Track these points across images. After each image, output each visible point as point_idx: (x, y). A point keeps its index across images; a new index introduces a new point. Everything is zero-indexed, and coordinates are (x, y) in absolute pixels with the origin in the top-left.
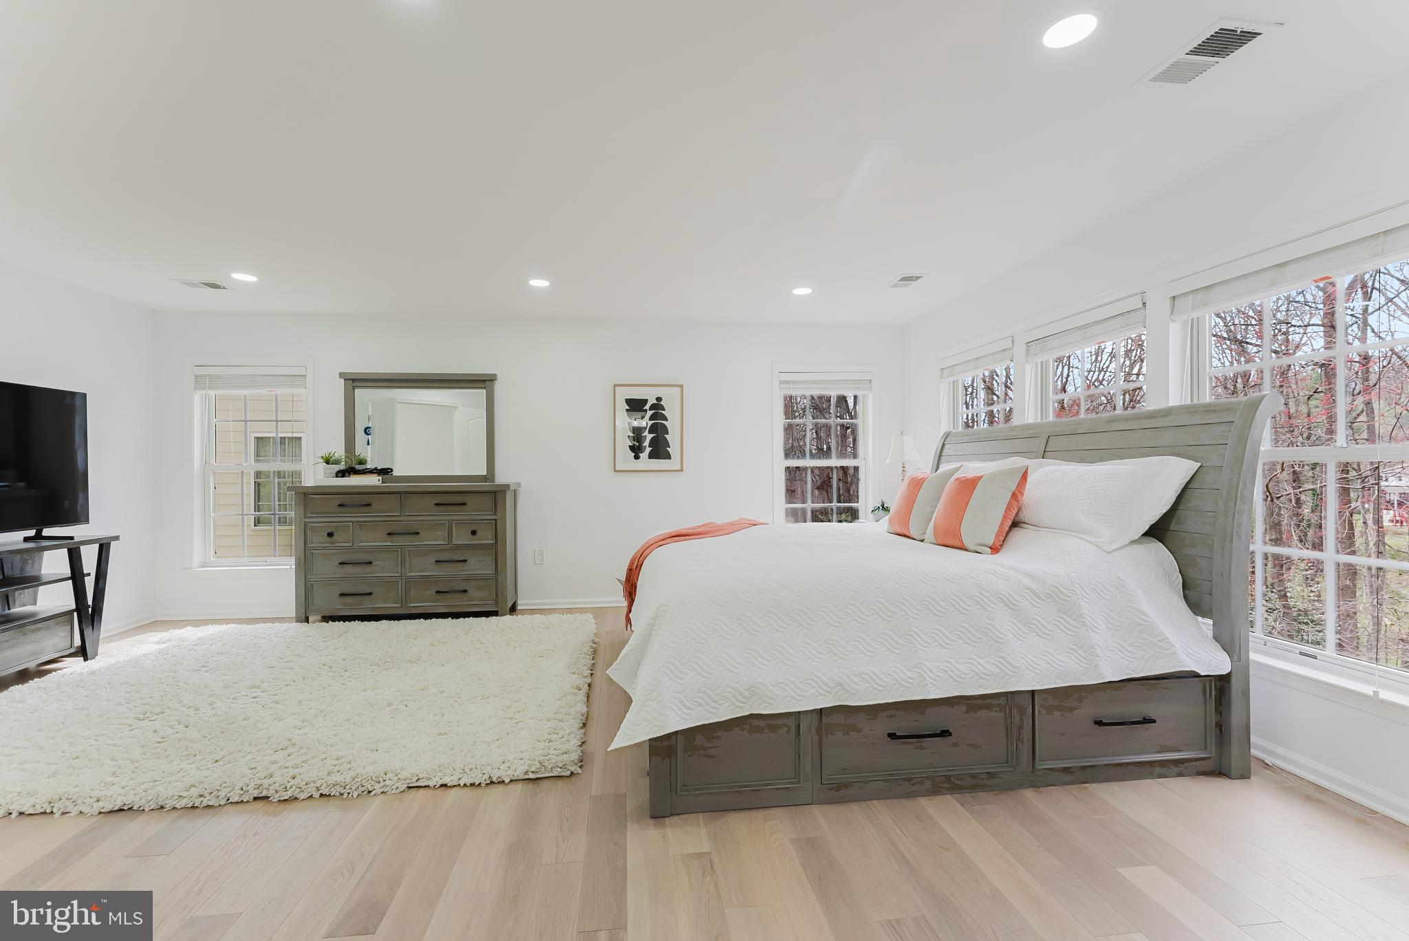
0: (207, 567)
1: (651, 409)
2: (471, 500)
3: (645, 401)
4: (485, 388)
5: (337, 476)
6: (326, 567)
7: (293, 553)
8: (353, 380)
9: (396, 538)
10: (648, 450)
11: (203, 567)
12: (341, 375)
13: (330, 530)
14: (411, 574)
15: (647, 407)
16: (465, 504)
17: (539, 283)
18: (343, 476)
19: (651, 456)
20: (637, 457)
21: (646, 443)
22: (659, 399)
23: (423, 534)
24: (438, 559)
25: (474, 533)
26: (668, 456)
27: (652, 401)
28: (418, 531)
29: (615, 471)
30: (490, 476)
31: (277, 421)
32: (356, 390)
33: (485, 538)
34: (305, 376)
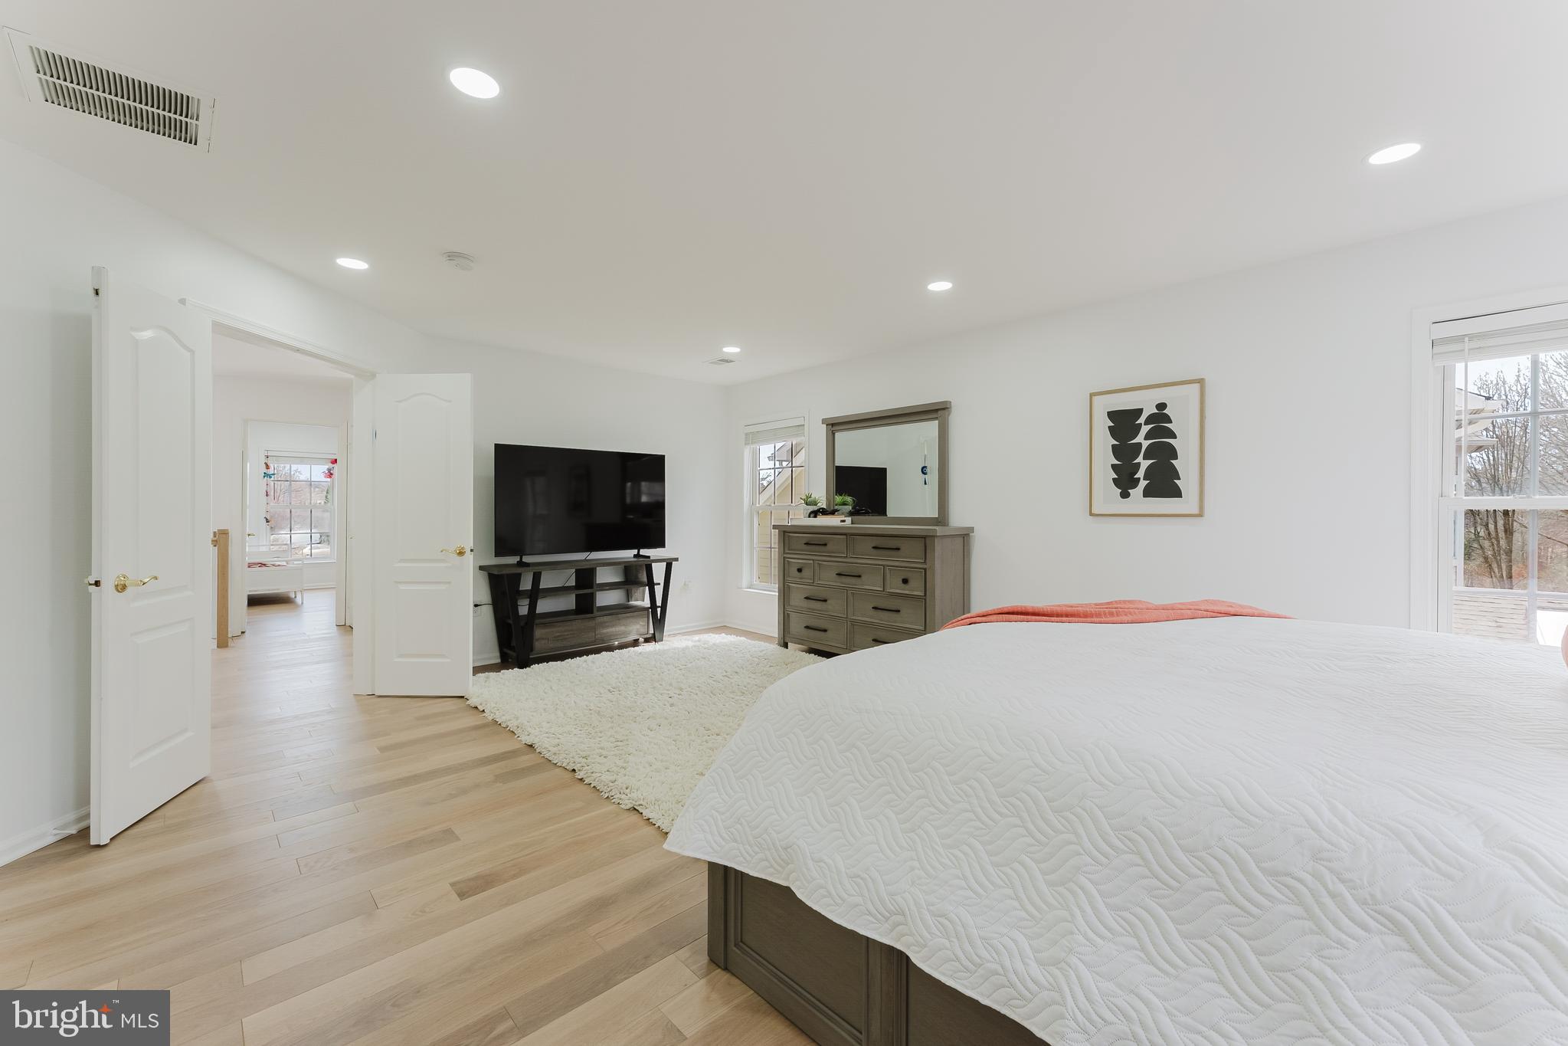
0: (753, 588)
1: (1146, 423)
2: (905, 545)
3: (1139, 412)
4: (936, 418)
5: (809, 517)
6: (797, 599)
7: (777, 582)
8: (833, 425)
9: (844, 579)
10: (1143, 483)
11: (747, 588)
12: (824, 421)
13: (799, 567)
14: (854, 618)
15: (1142, 420)
16: (898, 549)
17: (940, 286)
18: (815, 517)
19: (1147, 493)
20: (1125, 495)
21: (1140, 474)
22: (1162, 406)
23: (864, 578)
24: (876, 606)
25: (905, 581)
26: (1177, 493)
27: (1150, 410)
28: (860, 574)
29: (1091, 514)
30: (942, 519)
31: (792, 467)
32: (837, 435)
33: (915, 589)
34: (803, 425)
